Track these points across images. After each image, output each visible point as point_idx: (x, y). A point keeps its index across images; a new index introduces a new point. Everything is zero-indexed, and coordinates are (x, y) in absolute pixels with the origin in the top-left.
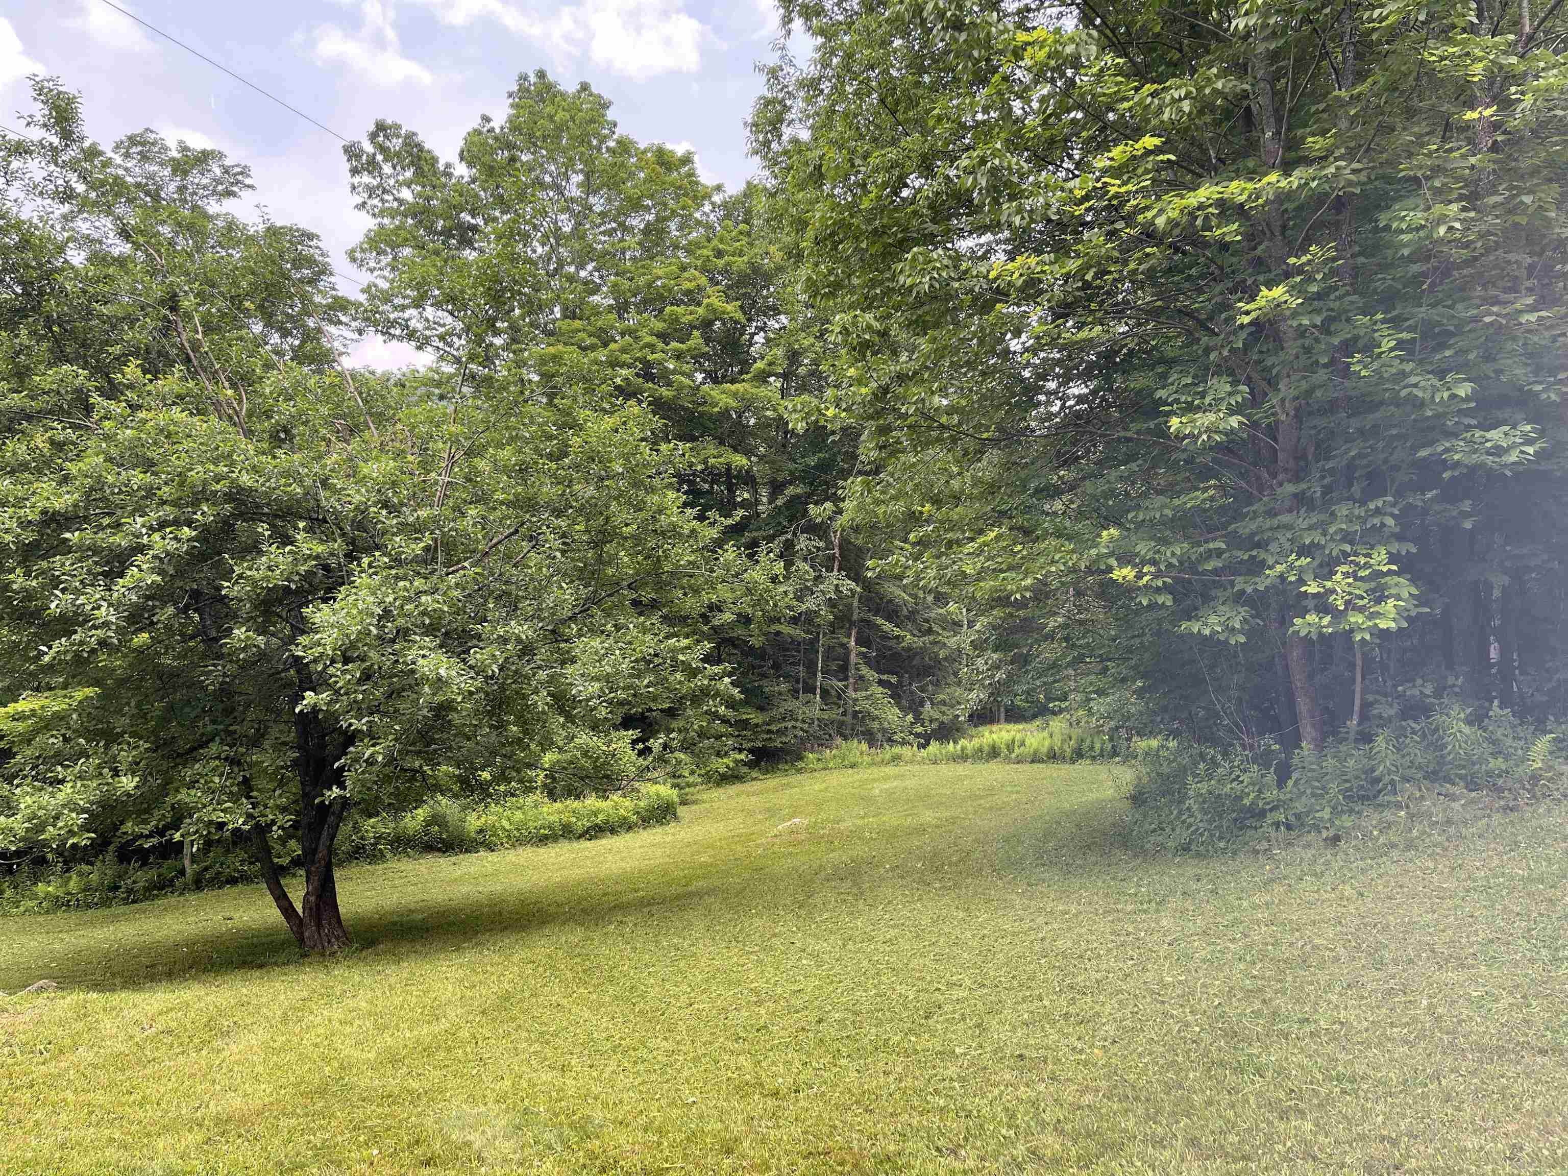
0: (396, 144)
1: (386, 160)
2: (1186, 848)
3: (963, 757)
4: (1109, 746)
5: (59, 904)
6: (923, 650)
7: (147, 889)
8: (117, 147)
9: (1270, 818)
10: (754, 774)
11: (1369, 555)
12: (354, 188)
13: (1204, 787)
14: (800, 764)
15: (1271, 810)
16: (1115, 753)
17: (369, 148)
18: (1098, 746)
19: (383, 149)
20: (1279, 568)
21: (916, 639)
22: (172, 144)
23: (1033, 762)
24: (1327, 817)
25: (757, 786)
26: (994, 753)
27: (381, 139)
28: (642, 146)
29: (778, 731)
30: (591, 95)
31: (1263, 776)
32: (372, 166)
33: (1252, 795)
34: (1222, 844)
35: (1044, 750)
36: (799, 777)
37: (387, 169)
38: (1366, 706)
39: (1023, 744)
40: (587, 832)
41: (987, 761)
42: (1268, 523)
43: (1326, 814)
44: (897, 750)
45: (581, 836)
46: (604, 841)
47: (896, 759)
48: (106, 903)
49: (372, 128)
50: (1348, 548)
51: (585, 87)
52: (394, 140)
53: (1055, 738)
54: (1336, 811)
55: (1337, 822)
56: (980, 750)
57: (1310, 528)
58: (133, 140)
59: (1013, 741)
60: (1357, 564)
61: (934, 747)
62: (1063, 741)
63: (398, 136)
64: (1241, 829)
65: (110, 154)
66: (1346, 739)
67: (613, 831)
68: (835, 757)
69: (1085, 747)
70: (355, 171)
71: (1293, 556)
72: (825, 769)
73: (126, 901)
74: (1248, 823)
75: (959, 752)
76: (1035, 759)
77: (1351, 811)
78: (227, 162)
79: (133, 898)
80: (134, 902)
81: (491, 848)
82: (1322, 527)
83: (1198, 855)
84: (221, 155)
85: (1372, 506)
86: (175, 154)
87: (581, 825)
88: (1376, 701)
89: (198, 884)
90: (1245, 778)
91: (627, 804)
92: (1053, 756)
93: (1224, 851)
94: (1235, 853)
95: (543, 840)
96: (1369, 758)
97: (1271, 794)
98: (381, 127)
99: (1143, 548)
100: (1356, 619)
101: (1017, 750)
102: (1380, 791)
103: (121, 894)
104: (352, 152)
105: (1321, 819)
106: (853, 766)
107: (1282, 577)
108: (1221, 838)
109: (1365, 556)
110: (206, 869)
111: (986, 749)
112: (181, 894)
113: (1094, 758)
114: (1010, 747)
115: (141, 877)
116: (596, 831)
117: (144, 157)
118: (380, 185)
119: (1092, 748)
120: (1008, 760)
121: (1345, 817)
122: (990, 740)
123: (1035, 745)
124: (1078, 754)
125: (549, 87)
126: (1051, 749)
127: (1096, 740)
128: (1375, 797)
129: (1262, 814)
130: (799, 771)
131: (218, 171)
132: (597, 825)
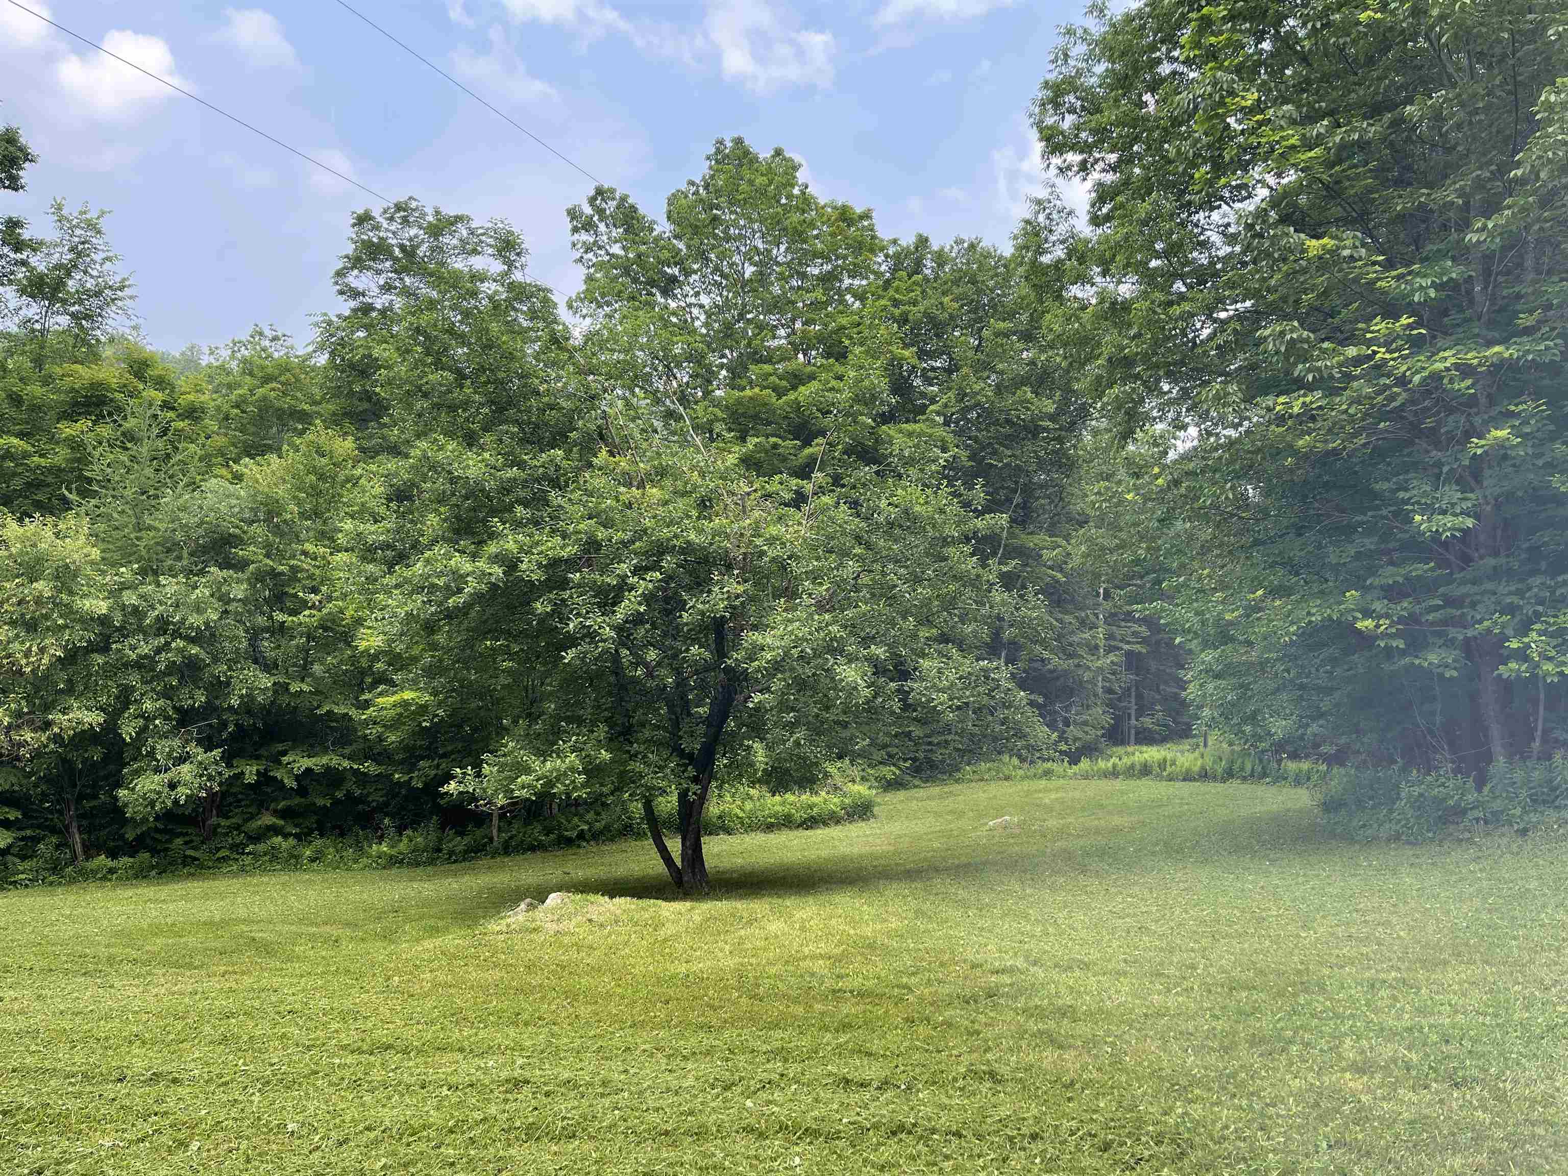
0: (610, 206)
1: (601, 220)
2: (1397, 837)
3: (1114, 774)
4: (1259, 769)
5: (394, 862)
6: (1066, 673)
7: (466, 852)
8: (385, 212)
9: (1471, 815)
10: (917, 783)
11: (1556, 616)
12: (574, 245)
13: (1416, 791)
14: (958, 775)
15: (1471, 809)
16: (1264, 775)
17: (588, 210)
18: (1248, 767)
19: (601, 212)
20: (1486, 623)
21: (1061, 662)
22: (430, 211)
23: (1184, 780)
24: (1519, 813)
25: (921, 793)
26: (1145, 770)
27: (598, 202)
28: (822, 202)
29: (938, 744)
30: (785, 159)
31: (1464, 783)
32: (588, 226)
33: (1456, 797)
34: (1430, 835)
35: (1196, 769)
36: (960, 787)
37: (602, 227)
38: (1545, 732)
39: (1173, 763)
40: (804, 822)
41: (1139, 778)
42: (1475, 589)
43: (1518, 811)
44: (1049, 765)
45: (798, 827)
46: (819, 831)
47: (1048, 773)
48: (431, 862)
49: (592, 193)
50: (1540, 608)
51: (778, 153)
52: (610, 203)
53: (1207, 759)
54: (1525, 812)
55: (1526, 818)
56: (1132, 766)
57: (1510, 593)
58: (399, 207)
59: (1165, 760)
60: (1547, 623)
61: (1085, 764)
62: (1214, 762)
63: (614, 199)
64: (1445, 824)
65: (380, 219)
66: (1530, 757)
67: (825, 824)
68: (990, 769)
69: (1236, 767)
70: (575, 230)
71: (1497, 615)
72: (982, 780)
73: (449, 861)
74: (1451, 819)
75: (1111, 769)
76: (1188, 777)
77: (1536, 811)
78: (474, 225)
79: (454, 858)
80: (455, 862)
81: (729, 831)
82: (1520, 593)
83: (1408, 843)
84: (469, 219)
85: (1560, 579)
86: (430, 218)
87: (798, 816)
88: (1553, 728)
89: (507, 849)
90: (1450, 784)
91: (836, 800)
92: (1204, 775)
93: (1432, 840)
94: (1441, 841)
95: (769, 828)
96: (1550, 771)
97: (1472, 797)
98: (600, 192)
99: (1378, 606)
100: (1548, 667)
101: (1168, 769)
102: (1557, 797)
103: (444, 855)
104: (573, 214)
105: (1513, 815)
106: (1007, 778)
107: (1489, 631)
108: (1428, 831)
109: (1554, 616)
110: (511, 838)
111: (1138, 767)
112: (492, 857)
113: (1244, 779)
114: (1163, 764)
115: (459, 843)
116: (812, 822)
117: (405, 221)
118: (596, 242)
119: (1242, 769)
120: (1159, 777)
121: (1532, 815)
122: (1142, 759)
123: (1186, 764)
124: (1229, 774)
125: (747, 153)
126: (1203, 768)
127: (1246, 762)
128: (1553, 801)
129: (1464, 812)
130: (957, 781)
131: (465, 233)
132: (812, 817)
